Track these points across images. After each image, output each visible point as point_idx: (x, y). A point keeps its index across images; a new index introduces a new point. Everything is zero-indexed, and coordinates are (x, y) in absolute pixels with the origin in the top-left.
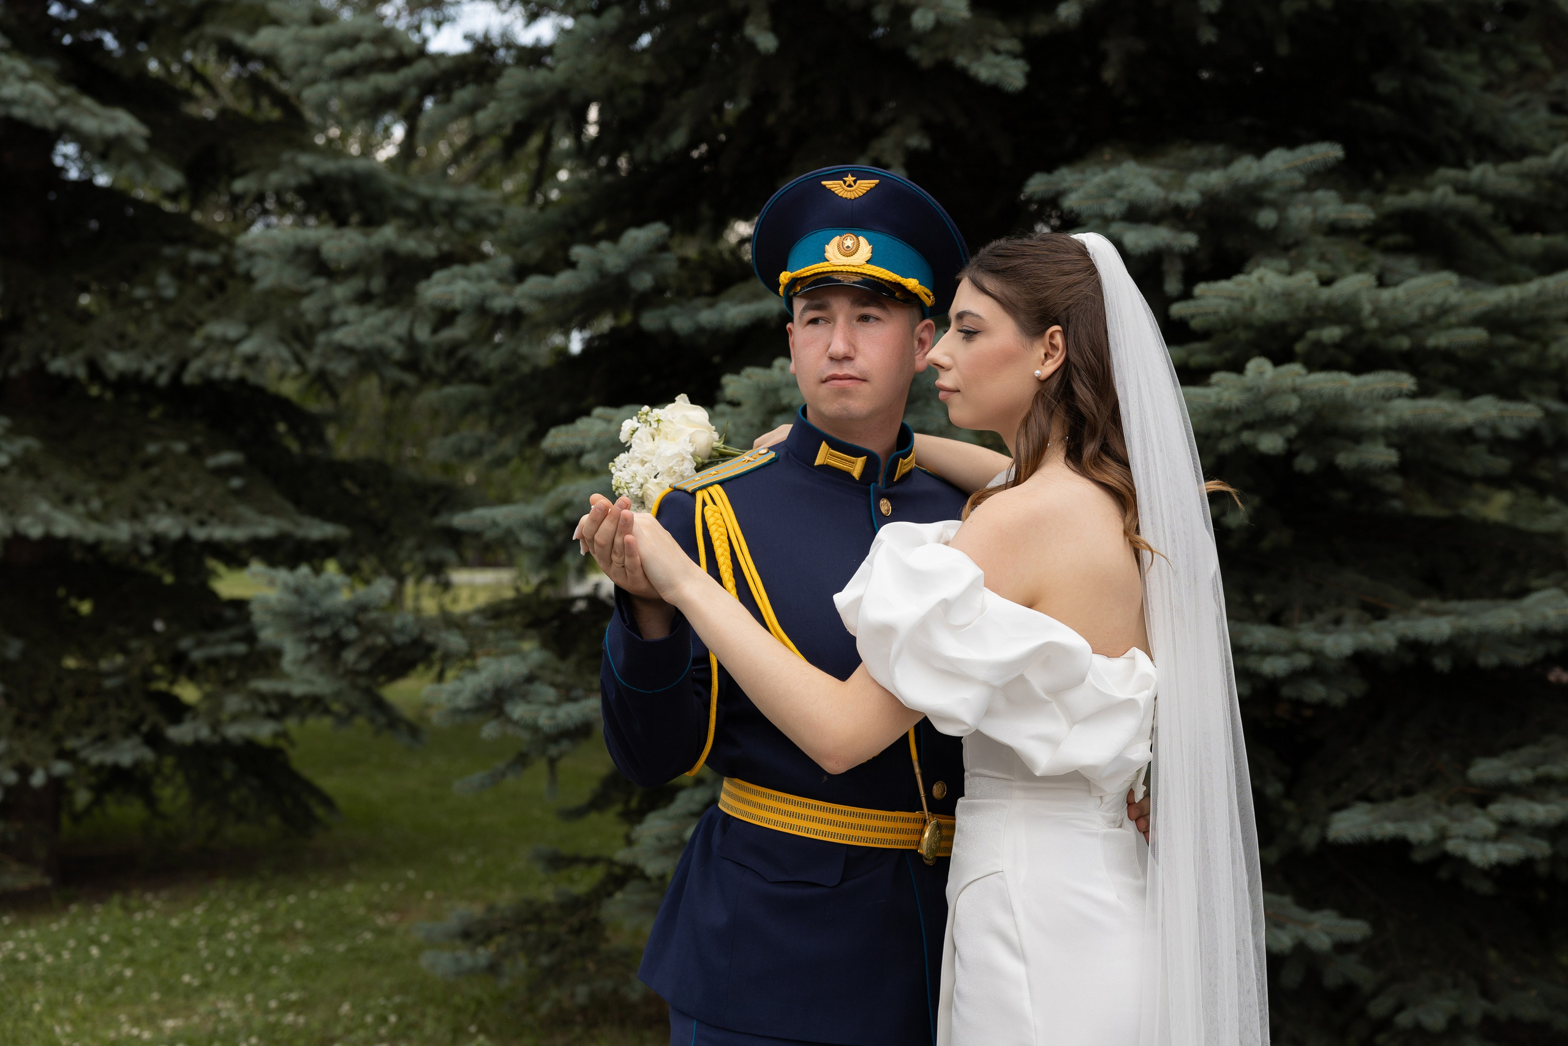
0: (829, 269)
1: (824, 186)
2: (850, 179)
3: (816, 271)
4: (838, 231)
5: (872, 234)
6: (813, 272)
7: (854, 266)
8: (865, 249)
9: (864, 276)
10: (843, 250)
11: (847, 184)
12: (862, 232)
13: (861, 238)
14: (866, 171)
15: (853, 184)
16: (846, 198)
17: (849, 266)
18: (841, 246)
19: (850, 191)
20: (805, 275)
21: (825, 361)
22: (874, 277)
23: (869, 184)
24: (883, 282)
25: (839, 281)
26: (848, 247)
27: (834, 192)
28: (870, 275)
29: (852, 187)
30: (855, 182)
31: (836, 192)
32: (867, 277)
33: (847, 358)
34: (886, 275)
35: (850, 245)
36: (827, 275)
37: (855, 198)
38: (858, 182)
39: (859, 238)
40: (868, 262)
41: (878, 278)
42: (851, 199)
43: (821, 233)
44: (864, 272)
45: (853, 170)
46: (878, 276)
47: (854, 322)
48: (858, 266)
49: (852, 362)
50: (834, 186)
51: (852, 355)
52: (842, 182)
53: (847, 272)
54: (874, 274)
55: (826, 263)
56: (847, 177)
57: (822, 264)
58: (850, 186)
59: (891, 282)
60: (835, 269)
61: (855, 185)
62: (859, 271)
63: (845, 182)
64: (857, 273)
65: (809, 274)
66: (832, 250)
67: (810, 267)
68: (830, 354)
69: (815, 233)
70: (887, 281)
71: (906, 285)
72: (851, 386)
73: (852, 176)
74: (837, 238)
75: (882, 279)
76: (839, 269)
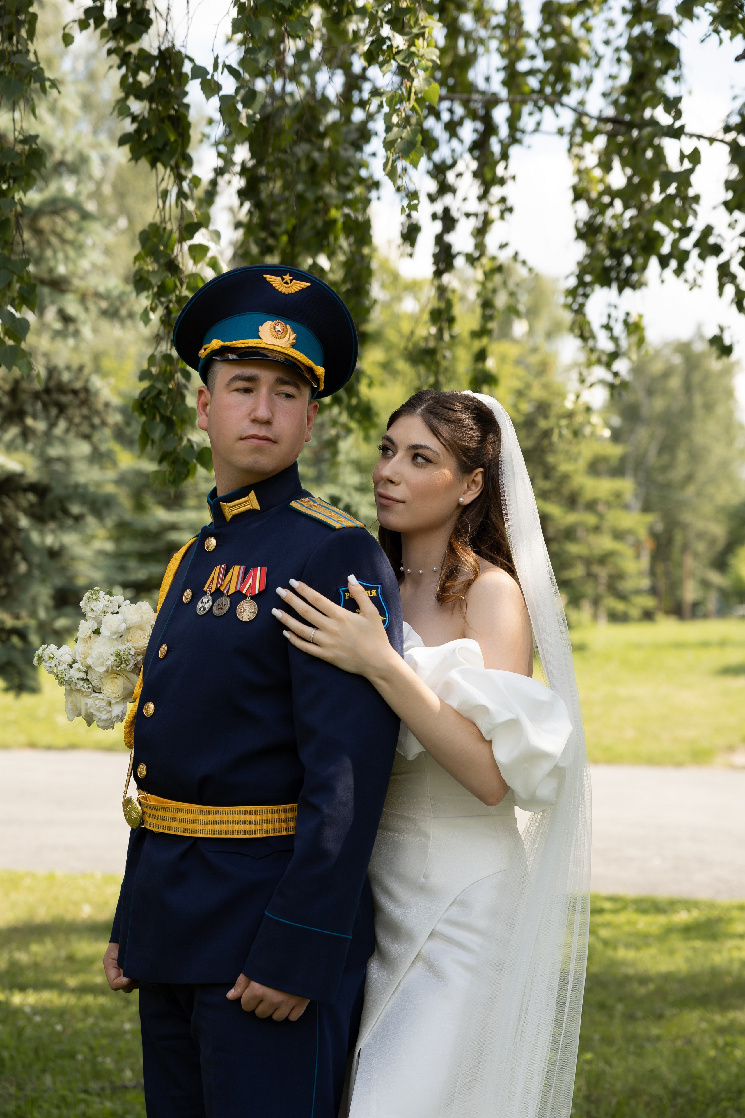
0: (262, 346)
1: (265, 278)
2: (288, 278)
3: (250, 345)
6: (246, 345)
8: (291, 335)
10: (274, 333)
11: (284, 281)
15: (289, 282)
18: (273, 329)
19: (286, 287)
20: (238, 346)
23: (301, 285)
26: (279, 331)
31: (274, 285)
34: (304, 359)
38: (294, 281)
39: (287, 325)
40: (292, 346)
48: (285, 348)
50: (273, 280)
52: (280, 278)
55: (260, 340)
56: (285, 275)
57: (255, 340)
65: (242, 346)
67: (244, 340)
71: (316, 371)
72: (266, 445)
73: (290, 276)
74: (270, 322)
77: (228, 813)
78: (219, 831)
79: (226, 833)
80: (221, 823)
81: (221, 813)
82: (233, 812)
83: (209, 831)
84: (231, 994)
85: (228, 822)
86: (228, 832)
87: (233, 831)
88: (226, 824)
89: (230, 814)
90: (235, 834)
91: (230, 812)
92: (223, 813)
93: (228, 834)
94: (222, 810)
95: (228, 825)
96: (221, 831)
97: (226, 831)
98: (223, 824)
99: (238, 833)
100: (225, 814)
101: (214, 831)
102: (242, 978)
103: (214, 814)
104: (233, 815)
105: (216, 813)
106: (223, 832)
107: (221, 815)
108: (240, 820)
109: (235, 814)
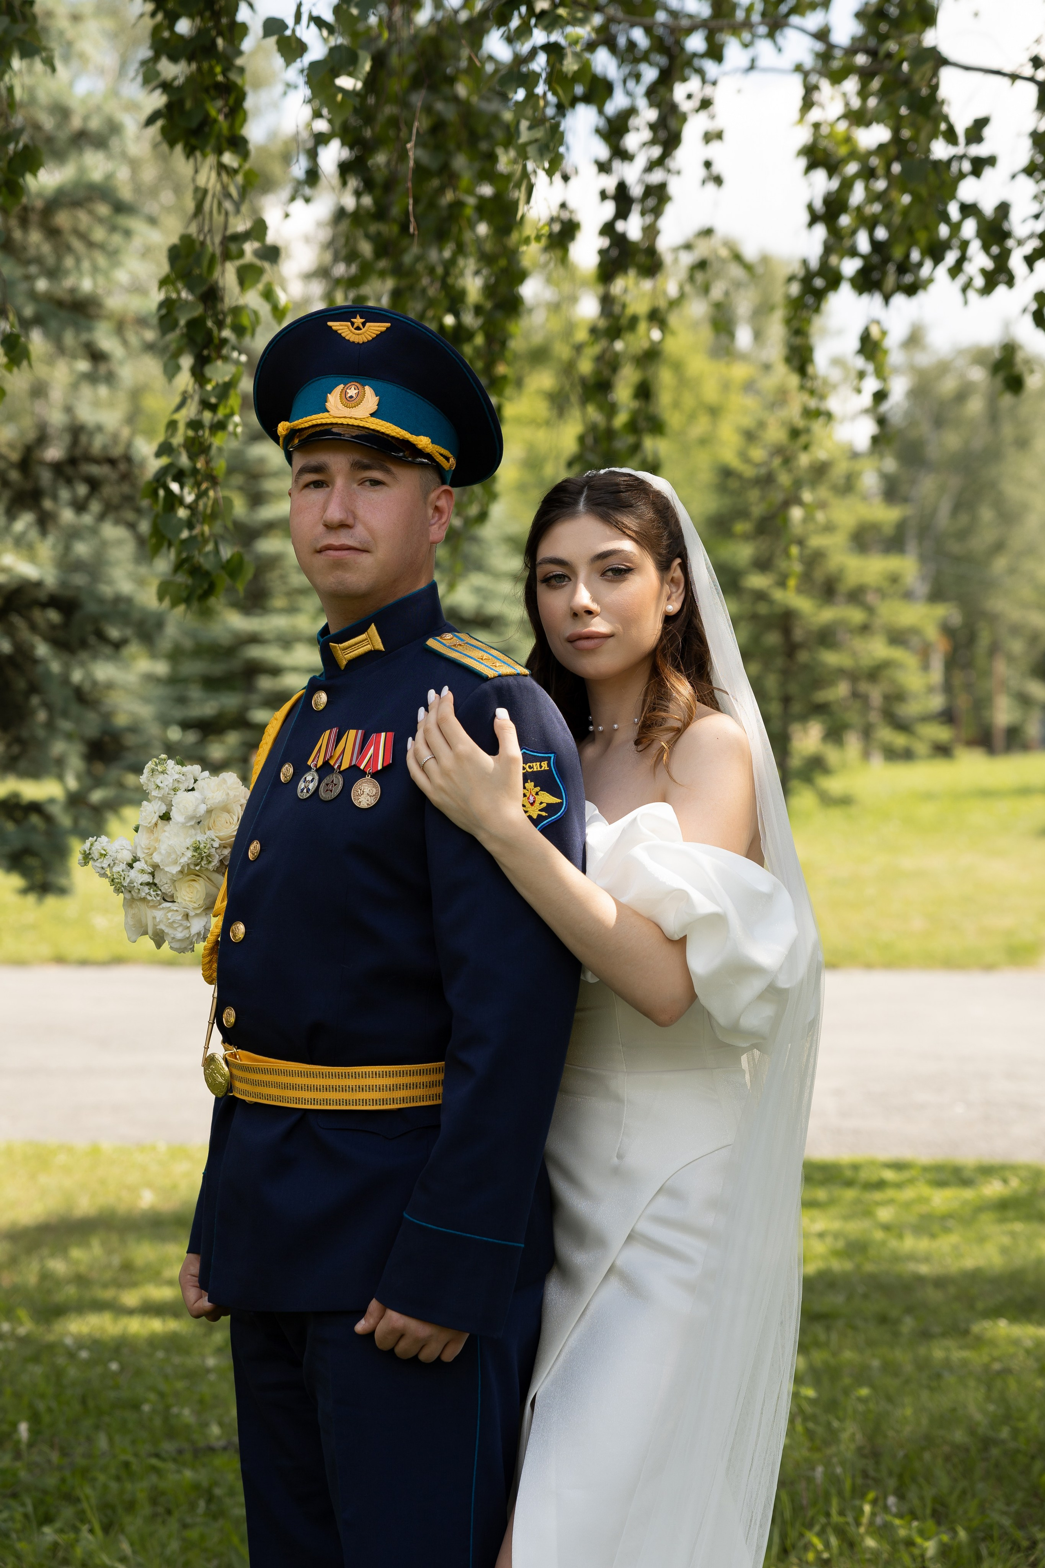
0: (329, 421)
1: (331, 327)
2: (358, 321)
3: (314, 422)
4: (343, 378)
5: (380, 384)
6: (310, 424)
7: (356, 419)
8: (370, 400)
9: (367, 430)
10: (345, 400)
11: (356, 325)
12: (370, 381)
13: (367, 388)
14: (376, 313)
15: (361, 326)
16: (354, 342)
17: (350, 418)
18: (343, 395)
19: (358, 335)
20: (303, 426)
21: (321, 528)
22: (378, 431)
23: (379, 327)
24: (390, 439)
25: (340, 434)
26: (351, 397)
27: (340, 334)
28: (373, 430)
29: (361, 329)
30: (364, 324)
31: (342, 334)
32: (371, 432)
33: (343, 526)
34: (392, 430)
35: (354, 396)
36: (326, 427)
37: (363, 343)
38: (368, 324)
39: (365, 387)
40: (372, 415)
41: (383, 433)
42: (358, 343)
43: (324, 380)
44: (367, 426)
45: (363, 311)
46: (383, 431)
47: (355, 486)
48: (361, 419)
49: (351, 531)
50: (341, 327)
51: (350, 521)
52: (349, 323)
53: (348, 425)
54: (378, 428)
55: (326, 414)
56: (355, 318)
57: (321, 415)
58: (358, 328)
59: (398, 439)
60: (334, 421)
61: (364, 327)
62: (361, 425)
63: (353, 324)
64: (358, 426)
65: (307, 425)
66: (334, 400)
67: (309, 418)
68: (324, 521)
69: (318, 380)
70: (393, 437)
71: (415, 443)
72: (348, 557)
73: (361, 318)
74: (342, 386)
75: (388, 435)
76: (339, 421)
77: (349, 1075)
78: (336, 1100)
79: (346, 1103)
80: (339, 1090)
81: (339, 1075)
82: (355, 1075)
83: (324, 1101)
84: (361, 1326)
85: (349, 1088)
86: (349, 1101)
87: (356, 1100)
88: (346, 1090)
89: (352, 1076)
90: (359, 1104)
91: (352, 1074)
92: (342, 1076)
93: (349, 1104)
94: (340, 1071)
95: (349, 1092)
96: (340, 1101)
97: (346, 1100)
98: (343, 1090)
99: (363, 1102)
100: (345, 1077)
101: (330, 1101)
102: (374, 1305)
103: (329, 1077)
104: (356, 1078)
105: (332, 1075)
106: (343, 1102)
107: (339, 1078)
108: (366, 1085)
109: (359, 1076)
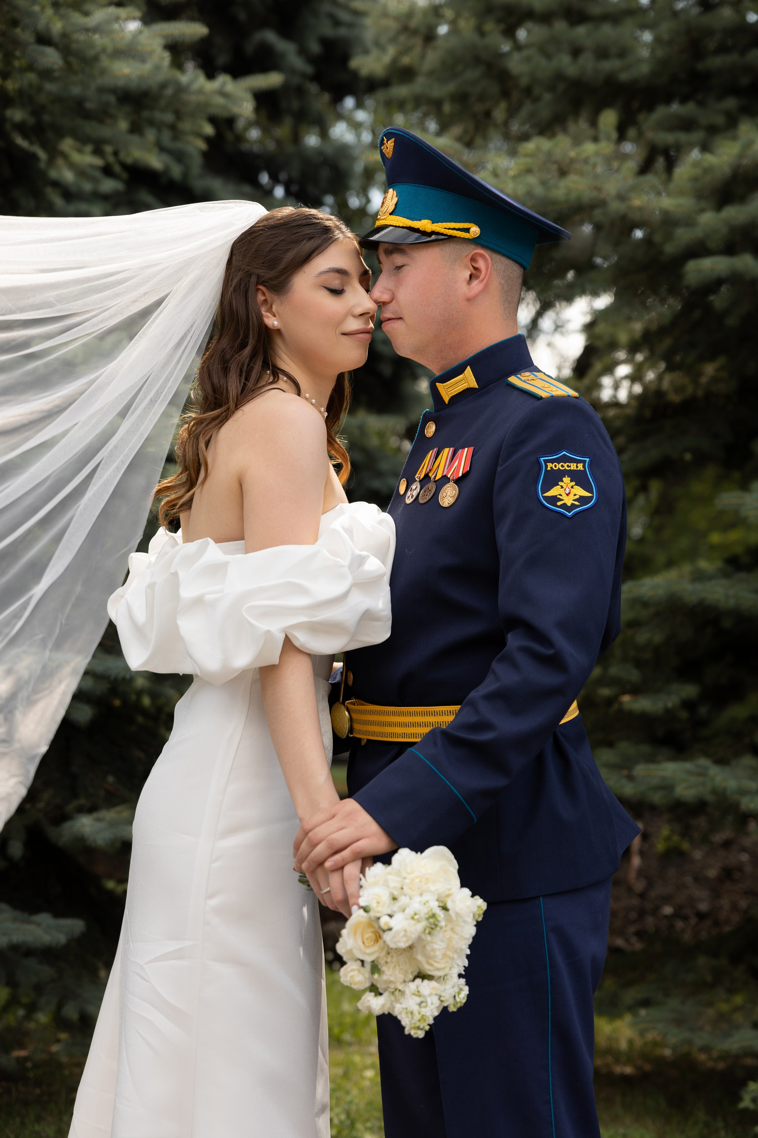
77: (429, 713)
80: (423, 725)
81: (422, 713)
82: (434, 713)
85: (430, 723)
88: (428, 726)
89: (432, 714)
91: (432, 712)
92: (424, 714)
98: (425, 726)
100: (427, 715)
101: (416, 734)
103: (415, 716)
104: (435, 716)
105: (417, 714)
107: (422, 716)
109: (437, 714)
